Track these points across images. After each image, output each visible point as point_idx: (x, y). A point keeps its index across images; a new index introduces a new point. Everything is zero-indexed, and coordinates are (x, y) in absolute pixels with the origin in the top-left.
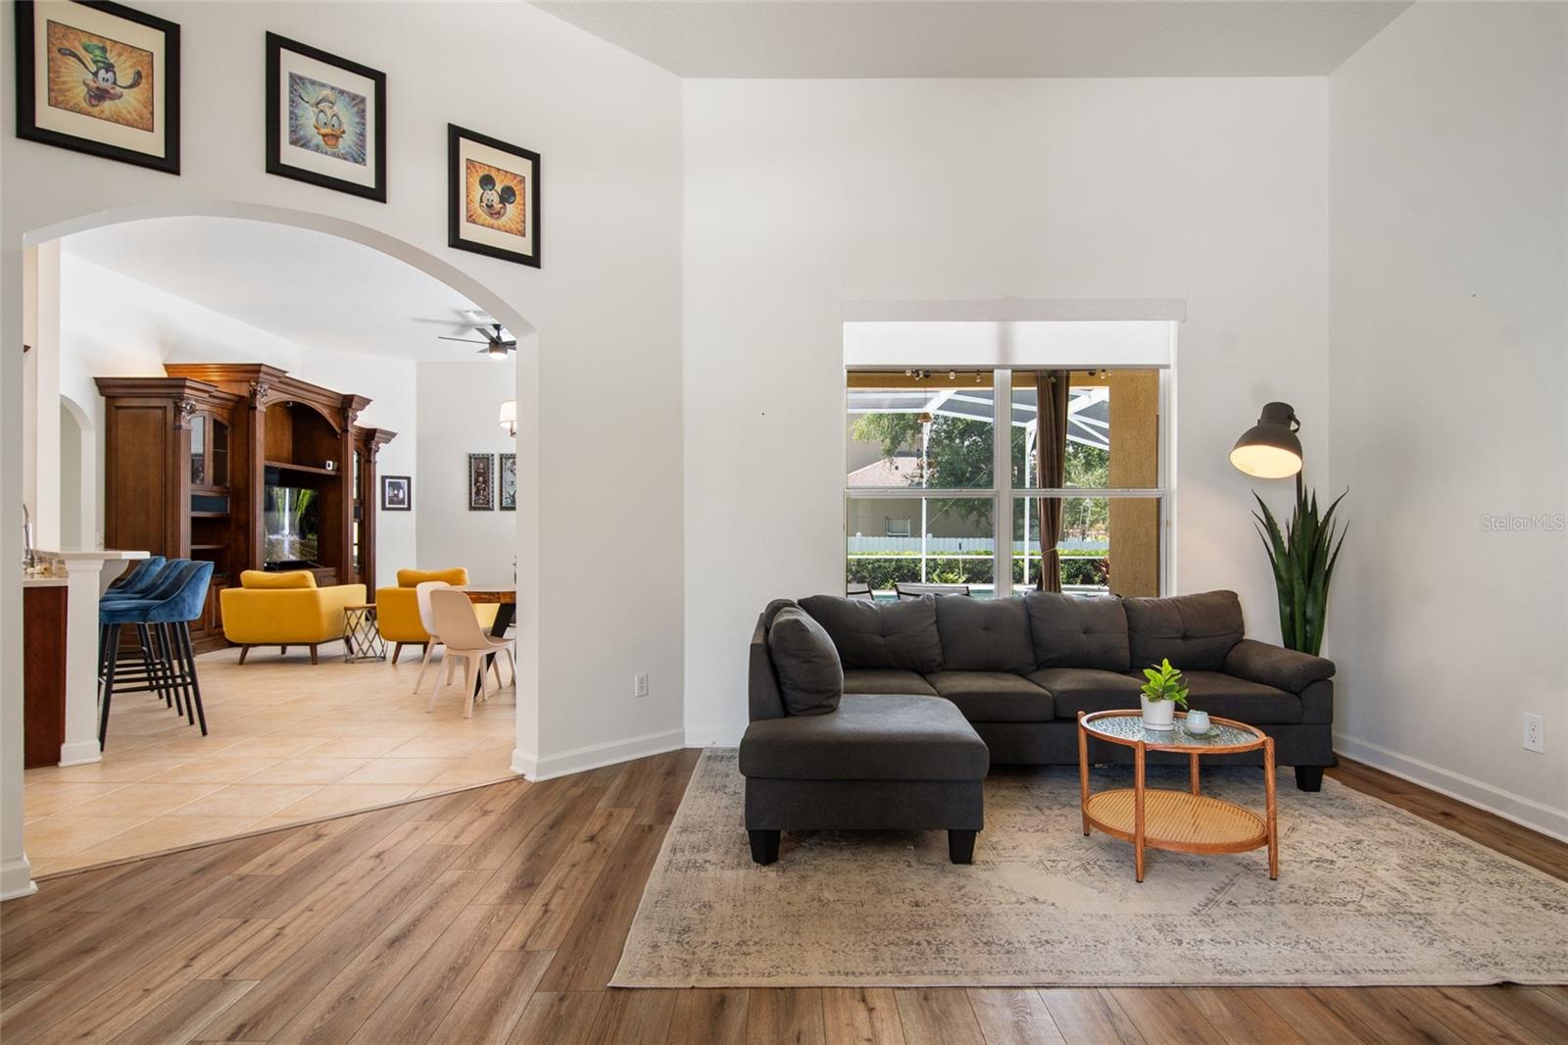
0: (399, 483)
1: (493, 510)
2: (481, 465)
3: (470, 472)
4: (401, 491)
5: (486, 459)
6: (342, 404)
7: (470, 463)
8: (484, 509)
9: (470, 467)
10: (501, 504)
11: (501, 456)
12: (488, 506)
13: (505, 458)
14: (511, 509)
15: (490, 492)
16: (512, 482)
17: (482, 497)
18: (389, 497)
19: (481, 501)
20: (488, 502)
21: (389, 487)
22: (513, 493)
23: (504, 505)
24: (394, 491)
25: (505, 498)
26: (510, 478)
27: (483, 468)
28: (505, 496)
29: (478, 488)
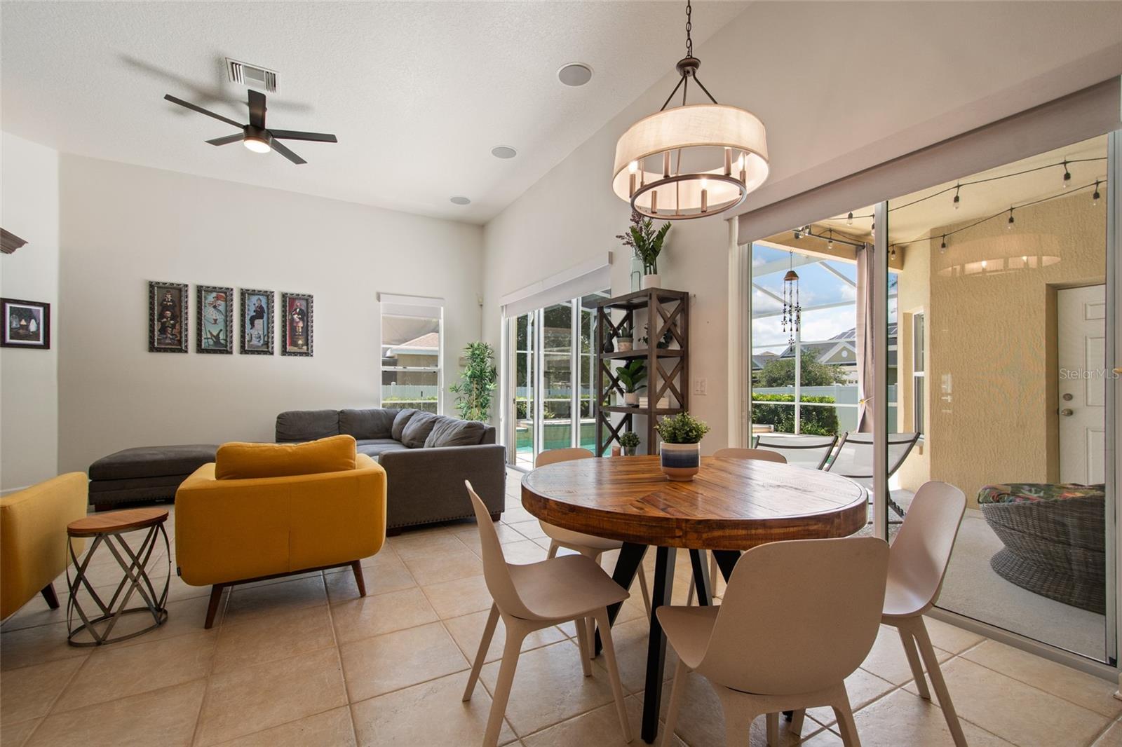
0: (31, 310)
2: (168, 296)
3: (152, 304)
4: (33, 321)
5: (179, 290)
7: (152, 292)
9: (152, 297)
10: (199, 344)
11: (200, 289)
12: (179, 347)
13: (205, 291)
14: (215, 352)
15: (183, 330)
16: (216, 320)
17: (169, 335)
18: (11, 329)
19: (168, 341)
20: (180, 342)
21: (11, 315)
22: (217, 333)
23: (203, 347)
24: (20, 321)
25: (208, 338)
26: (212, 315)
27: (172, 301)
28: (209, 336)
29: (163, 325)
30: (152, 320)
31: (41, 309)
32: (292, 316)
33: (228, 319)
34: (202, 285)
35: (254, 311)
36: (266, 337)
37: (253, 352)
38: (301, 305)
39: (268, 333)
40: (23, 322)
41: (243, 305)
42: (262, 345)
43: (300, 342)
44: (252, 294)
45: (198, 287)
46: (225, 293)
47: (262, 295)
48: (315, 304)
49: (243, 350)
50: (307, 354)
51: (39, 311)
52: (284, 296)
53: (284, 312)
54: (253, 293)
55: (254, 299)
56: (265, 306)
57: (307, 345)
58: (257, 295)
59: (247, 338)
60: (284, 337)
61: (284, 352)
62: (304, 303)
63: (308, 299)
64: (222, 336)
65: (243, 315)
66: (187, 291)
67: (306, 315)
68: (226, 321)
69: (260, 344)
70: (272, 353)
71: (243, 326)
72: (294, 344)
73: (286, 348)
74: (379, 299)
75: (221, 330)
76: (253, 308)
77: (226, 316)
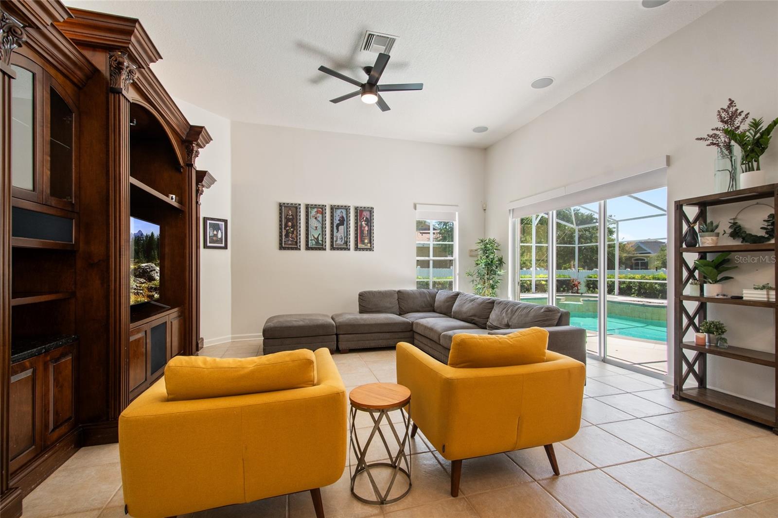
0: (218, 224)
1: (300, 249)
2: (290, 212)
3: (281, 217)
4: (220, 231)
5: (296, 208)
6: (188, 135)
7: (281, 210)
8: (292, 249)
9: (281, 213)
10: (307, 244)
11: (307, 207)
12: (296, 246)
13: (310, 208)
14: (316, 249)
15: (298, 235)
16: (316, 227)
17: (291, 239)
18: (210, 237)
19: (290, 242)
20: (296, 242)
21: (210, 228)
22: (317, 236)
23: (309, 246)
24: (214, 231)
25: (312, 240)
26: (314, 224)
27: (292, 215)
28: (313, 238)
29: (287, 231)
30: (281, 229)
31: (223, 223)
32: (361, 222)
33: (324, 226)
34: (308, 203)
35: (339, 220)
36: (346, 238)
37: (338, 249)
38: (366, 215)
39: (347, 235)
40: (215, 233)
41: (332, 216)
42: (344, 244)
43: (366, 241)
44: (337, 209)
45: (306, 205)
46: (322, 209)
47: (344, 209)
48: (375, 214)
49: (333, 248)
50: (371, 249)
51: (222, 224)
52: (356, 209)
53: (356, 219)
54: (338, 207)
55: (339, 211)
56: (345, 216)
57: (370, 243)
58: (341, 209)
59: (335, 239)
60: (356, 237)
61: (357, 248)
62: (368, 213)
63: (371, 210)
64: (320, 238)
65: (332, 223)
66: (300, 208)
67: (369, 222)
68: (322, 228)
69: (342, 243)
70: (349, 250)
71: (332, 231)
72: (363, 242)
73: (358, 246)
74: (415, 209)
75: (320, 234)
76: (338, 218)
77: (323, 224)
